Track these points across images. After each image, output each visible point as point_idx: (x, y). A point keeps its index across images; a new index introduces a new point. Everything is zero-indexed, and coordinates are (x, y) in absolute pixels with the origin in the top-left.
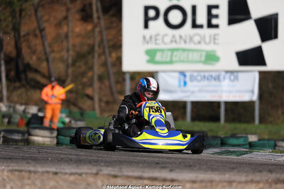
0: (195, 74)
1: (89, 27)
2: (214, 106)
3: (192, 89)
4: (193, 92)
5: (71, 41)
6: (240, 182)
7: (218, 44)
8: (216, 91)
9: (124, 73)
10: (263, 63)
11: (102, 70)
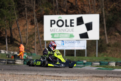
0: (67, 41)
1: (33, 27)
2: (72, 51)
4: (66, 47)
5: (28, 31)
6: (81, 77)
7: (74, 32)
8: (73, 47)
9: (45, 41)
10: (88, 37)
11: (37, 40)
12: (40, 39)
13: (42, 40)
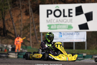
0: (65, 33)
1: (28, 17)
2: (71, 44)
3: (64, 38)
4: (64, 39)
5: (22, 22)
7: (72, 22)
8: (72, 39)
9: (40, 33)
11: (33, 32)
12: (35, 30)
13: (37, 32)
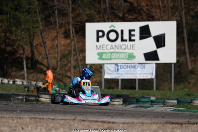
0: (123, 65)
1: (69, 41)
2: (133, 81)
3: (121, 73)
4: (122, 74)
6: (147, 123)
7: (134, 49)
8: (134, 74)
10: (158, 59)
11: (75, 63)
12: (79, 61)
